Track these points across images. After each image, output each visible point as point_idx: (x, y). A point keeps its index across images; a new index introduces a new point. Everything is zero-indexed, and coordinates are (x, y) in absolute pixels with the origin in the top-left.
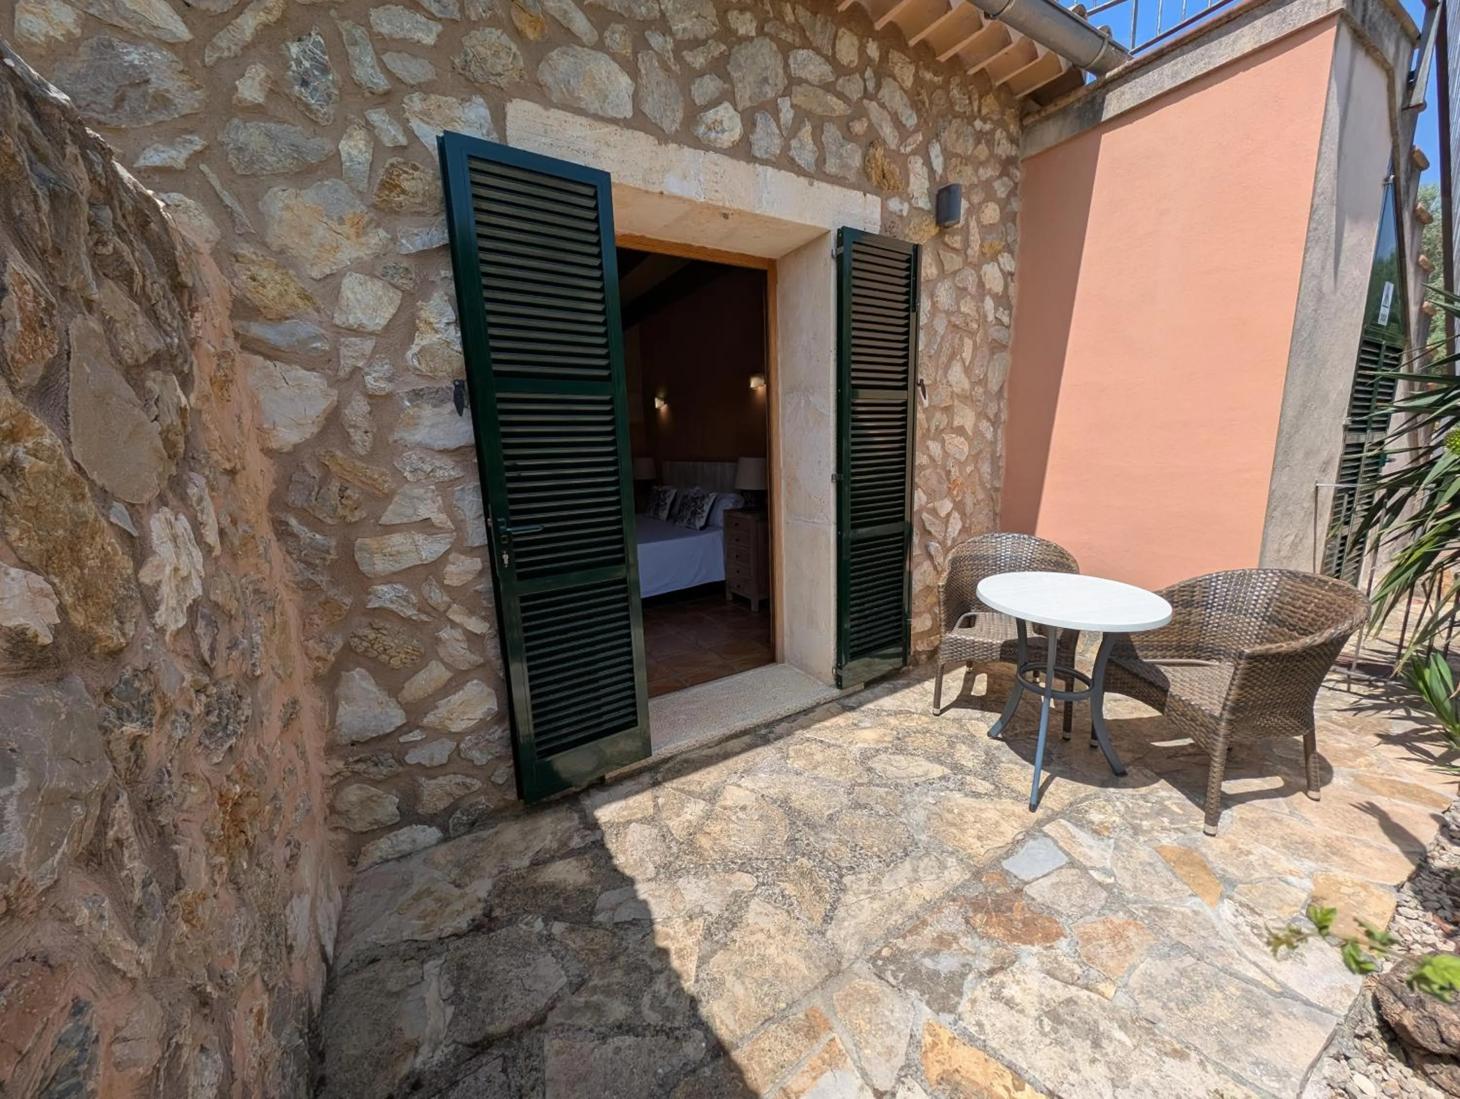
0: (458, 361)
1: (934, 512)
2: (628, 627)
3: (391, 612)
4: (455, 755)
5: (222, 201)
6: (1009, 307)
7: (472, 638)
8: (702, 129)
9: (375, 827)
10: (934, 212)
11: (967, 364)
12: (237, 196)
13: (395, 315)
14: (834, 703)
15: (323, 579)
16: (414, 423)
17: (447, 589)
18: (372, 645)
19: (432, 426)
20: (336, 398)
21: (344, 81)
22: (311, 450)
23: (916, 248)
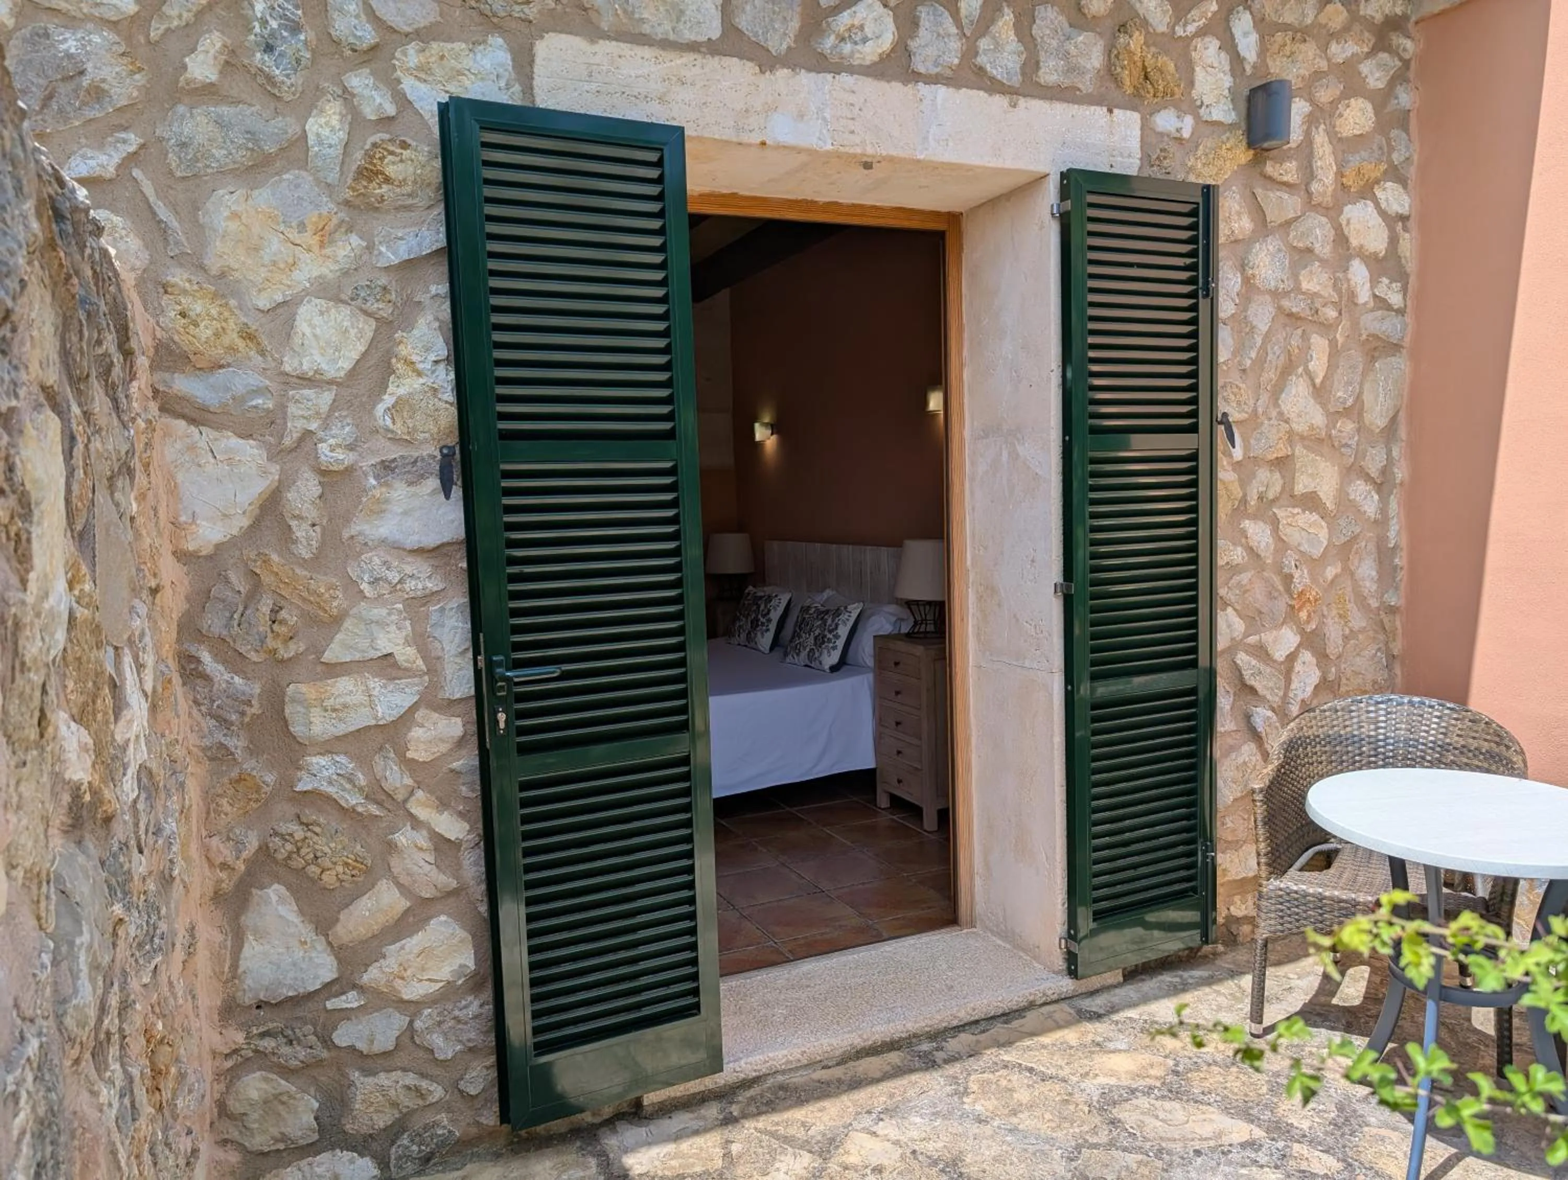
0: (448, 415)
1: (1261, 652)
2: (690, 855)
3: (328, 798)
4: (406, 1040)
5: (154, 214)
6: (1401, 276)
7: (442, 845)
8: (829, 42)
9: (281, 1146)
10: (1243, 125)
11: (1318, 381)
12: (174, 207)
13: (364, 355)
14: (1064, 1006)
15: (237, 744)
16: (379, 509)
17: (411, 765)
18: (298, 849)
19: (405, 513)
20: (277, 477)
21: (319, 40)
22: (237, 553)
23: (1208, 192)
